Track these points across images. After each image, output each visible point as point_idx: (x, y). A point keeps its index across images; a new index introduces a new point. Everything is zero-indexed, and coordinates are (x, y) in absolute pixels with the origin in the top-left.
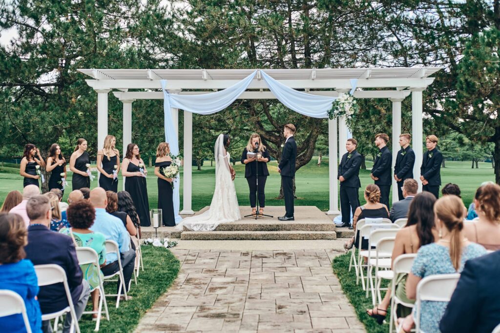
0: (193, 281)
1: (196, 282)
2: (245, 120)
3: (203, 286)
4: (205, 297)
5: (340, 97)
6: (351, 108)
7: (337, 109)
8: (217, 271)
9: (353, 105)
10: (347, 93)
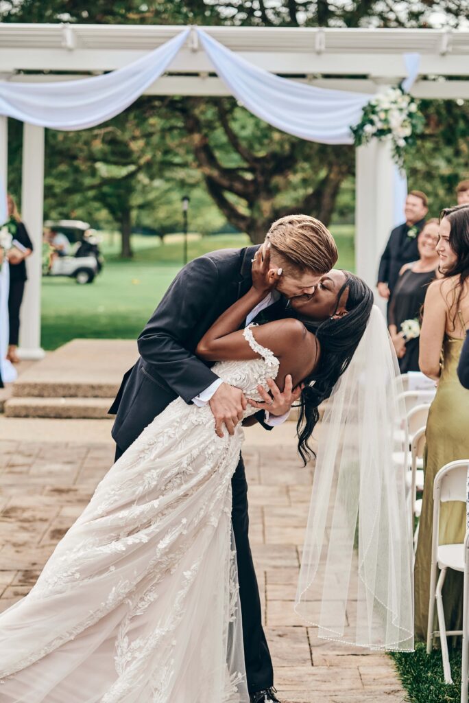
0: (19, 514)
1: (26, 515)
2: (171, 142)
3: (38, 525)
4: (39, 551)
5: (380, 96)
6: (404, 121)
7: (372, 122)
8: (76, 490)
9: (410, 115)
10: (396, 86)
